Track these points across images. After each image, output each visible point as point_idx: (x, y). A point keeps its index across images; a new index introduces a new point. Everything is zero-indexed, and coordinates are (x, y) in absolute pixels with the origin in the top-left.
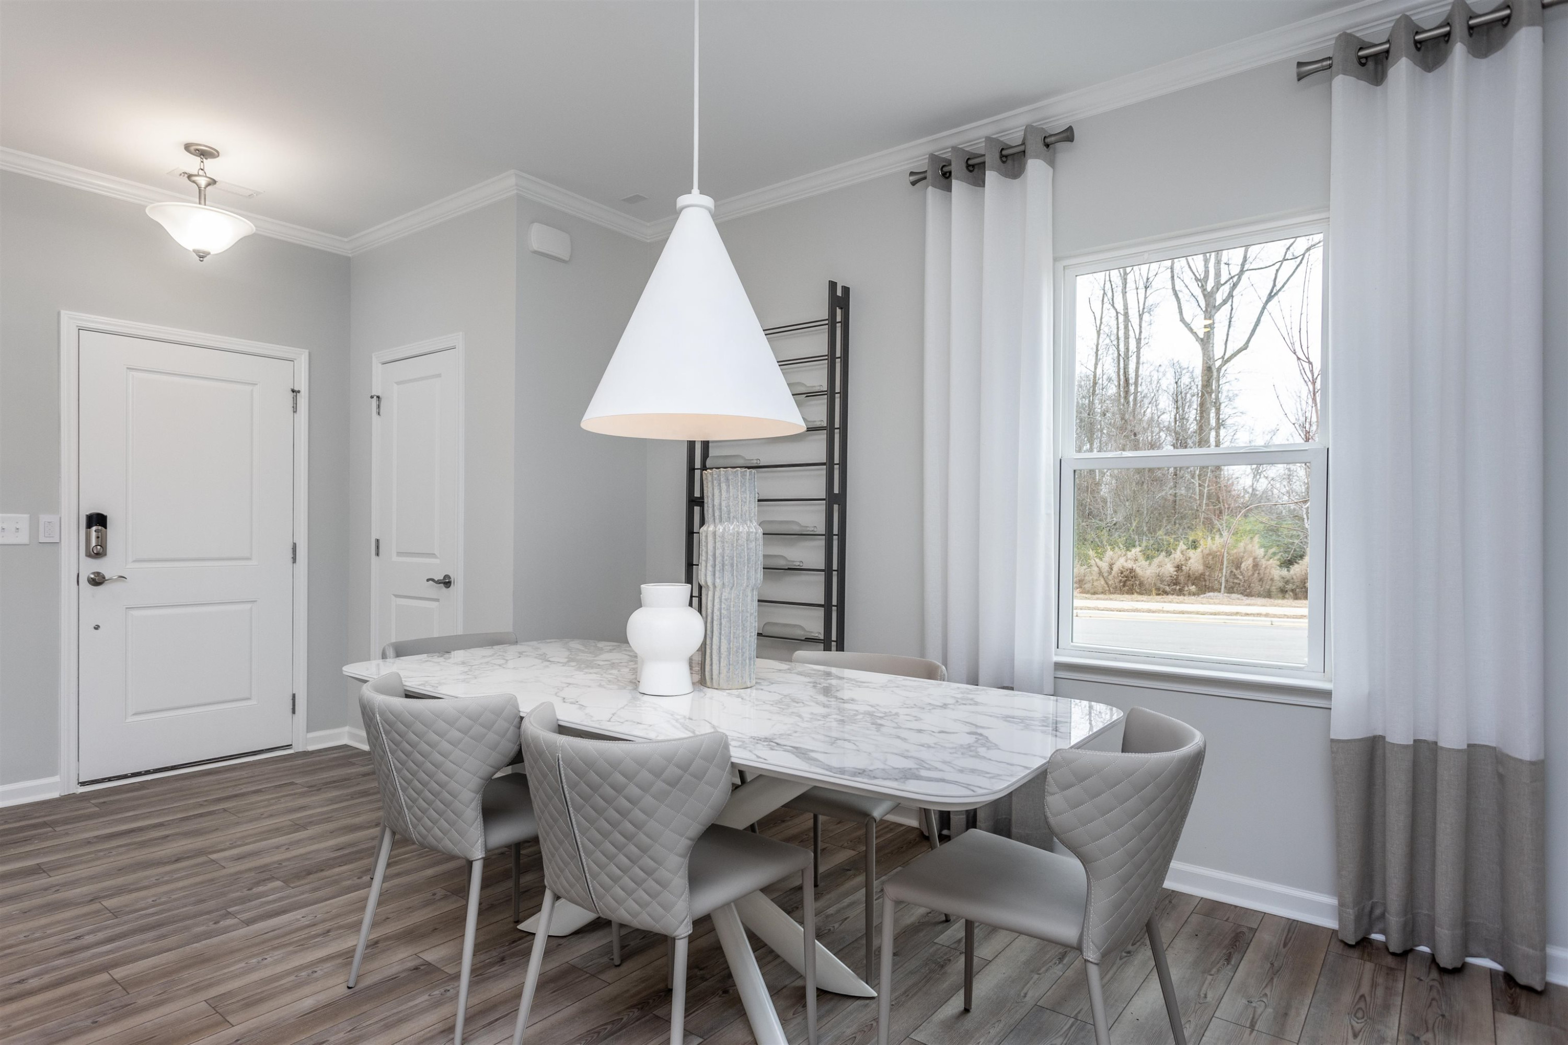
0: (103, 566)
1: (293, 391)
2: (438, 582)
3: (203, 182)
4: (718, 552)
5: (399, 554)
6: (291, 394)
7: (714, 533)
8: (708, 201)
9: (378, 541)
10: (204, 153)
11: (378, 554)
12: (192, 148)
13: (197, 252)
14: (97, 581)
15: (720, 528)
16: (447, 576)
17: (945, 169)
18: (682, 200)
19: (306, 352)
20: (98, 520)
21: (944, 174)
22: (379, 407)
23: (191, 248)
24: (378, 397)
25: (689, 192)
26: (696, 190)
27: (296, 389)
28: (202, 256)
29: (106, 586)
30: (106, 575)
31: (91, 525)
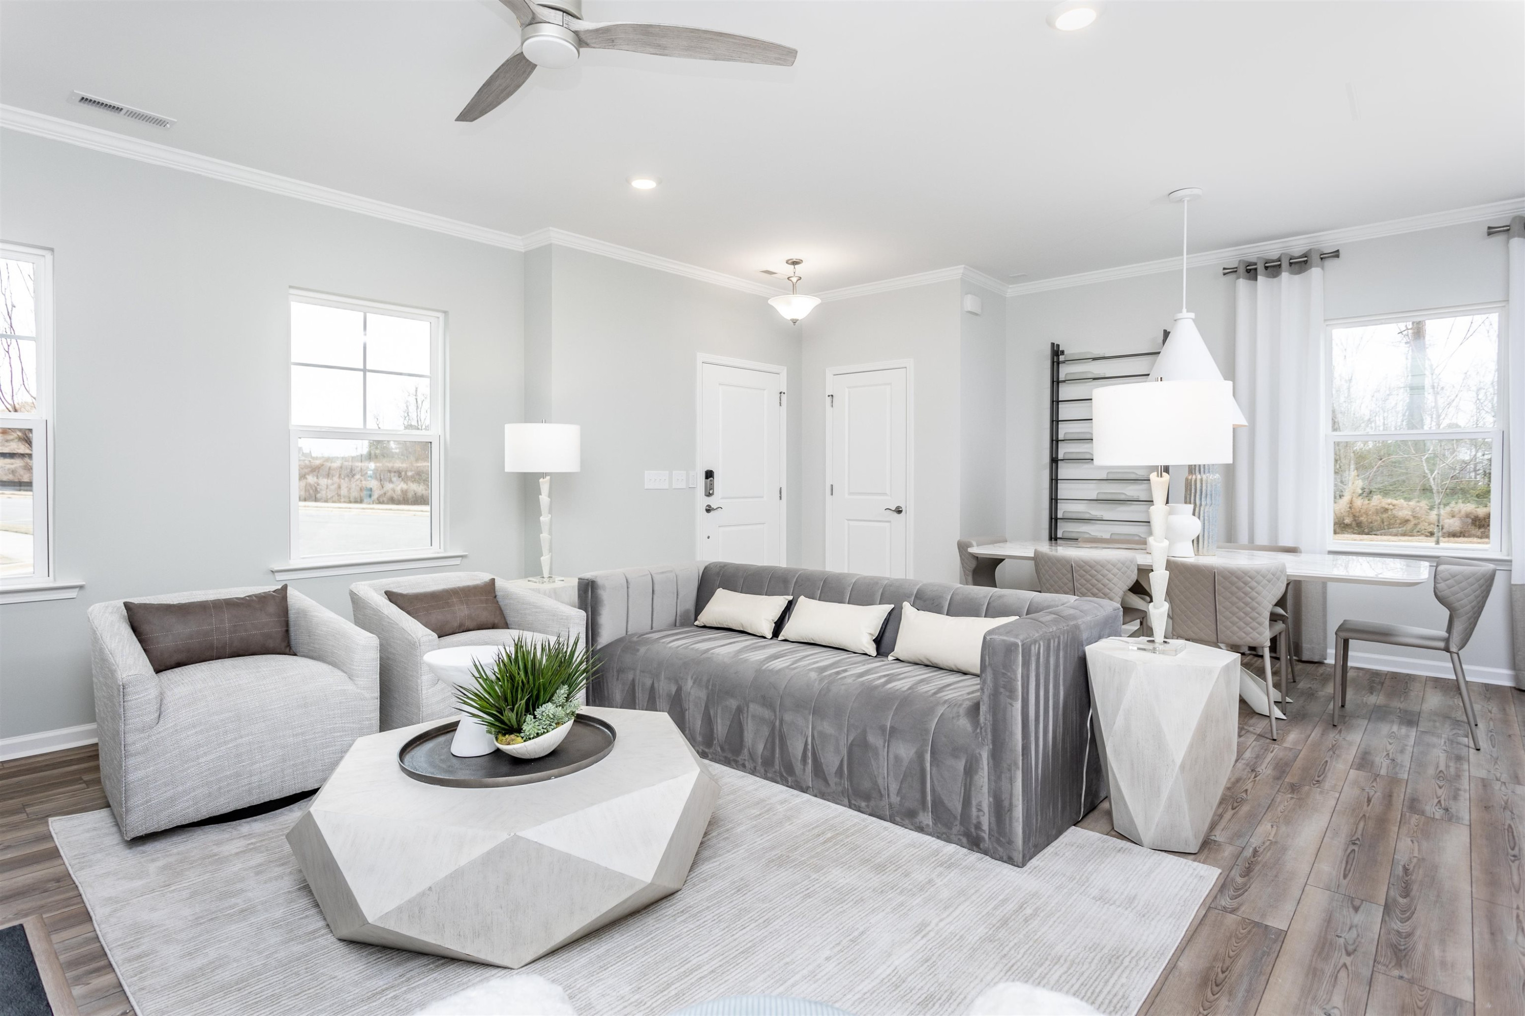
0: (713, 502)
1: (780, 393)
2: (892, 511)
3: (794, 280)
4: (1204, 488)
5: (850, 494)
6: (779, 395)
7: (1201, 480)
8: (1192, 315)
9: (832, 486)
10: (795, 263)
11: (832, 494)
12: (790, 262)
13: (792, 320)
14: (709, 510)
15: (1204, 477)
18: (1179, 316)
19: (786, 369)
20: (709, 475)
21: (1249, 270)
22: (832, 402)
23: (787, 317)
24: (832, 396)
25: (1181, 312)
26: (1184, 310)
27: (782, 391)
29: (712, 513)
30: (714, 506)
31: (707, 478)
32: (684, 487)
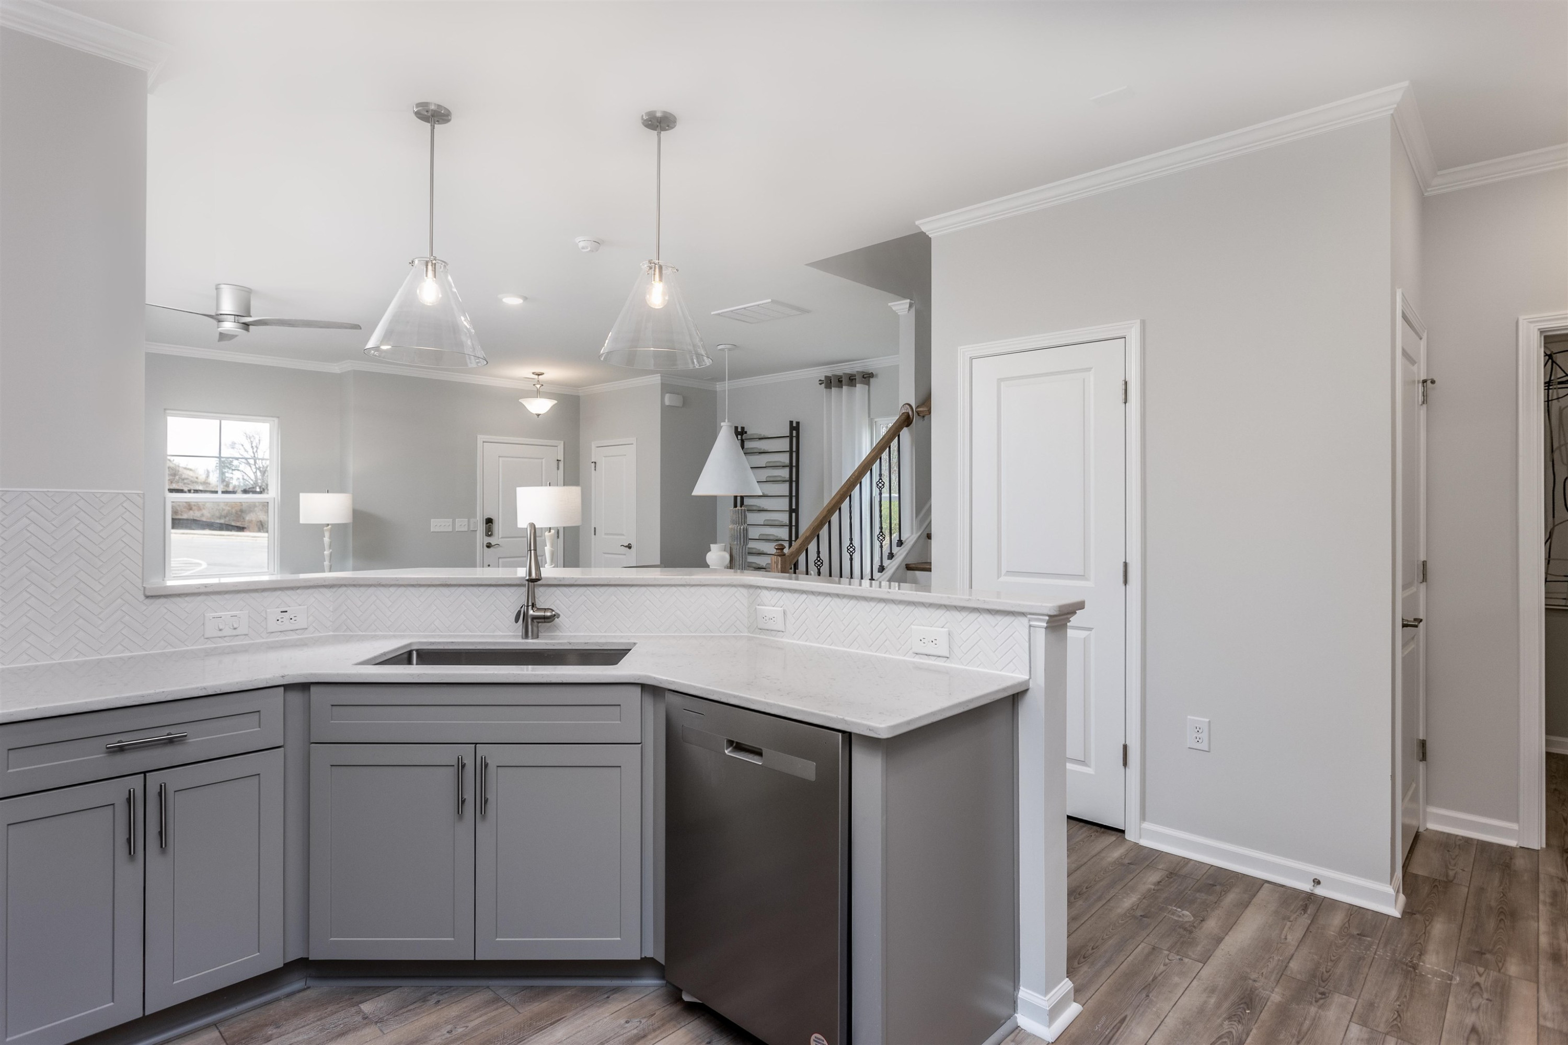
0: (492, 540)
1: (558, 460)
2: (626, 547)
3: (538, 386)
5: (606, 534)
6: (557, 462)
9: (595, 528)
11: (595, 534)
13: (536, 414)
14: (489, 546)
16: (629, 544)
17: (840, 379)
19: (562, 443)
20: (489, 521)
21: (839, 381)
22: (595, 467)
23: (534, 413)
24: (595, 463)
27: (559, 459)
28: (538, 415)
29: (491, 548)
30: (493, 544)
31: (487, 523)
32: (467, 530)
